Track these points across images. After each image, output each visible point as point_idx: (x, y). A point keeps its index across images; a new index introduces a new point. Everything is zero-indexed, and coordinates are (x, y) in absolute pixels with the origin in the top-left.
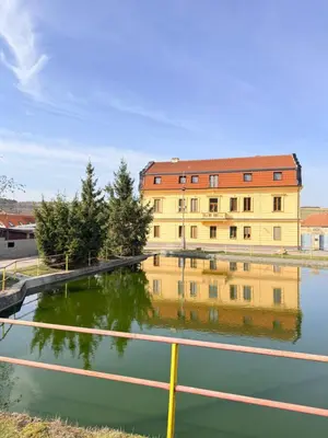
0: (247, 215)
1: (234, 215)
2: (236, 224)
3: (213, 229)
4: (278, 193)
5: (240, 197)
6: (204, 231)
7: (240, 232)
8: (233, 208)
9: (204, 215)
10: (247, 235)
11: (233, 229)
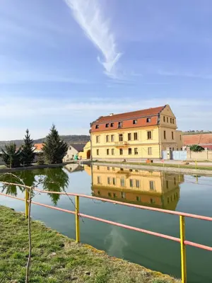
0: (136, 142)
1: (130, 142)
2: (131, 147)
3: (121, 150)
4: (149, 129)
5: (132, 132)
6: (117, 151)
7: (133, 151)
8: (129, 139)
9: (117, 143)
10: (136, 153)
11: (130, 150)
